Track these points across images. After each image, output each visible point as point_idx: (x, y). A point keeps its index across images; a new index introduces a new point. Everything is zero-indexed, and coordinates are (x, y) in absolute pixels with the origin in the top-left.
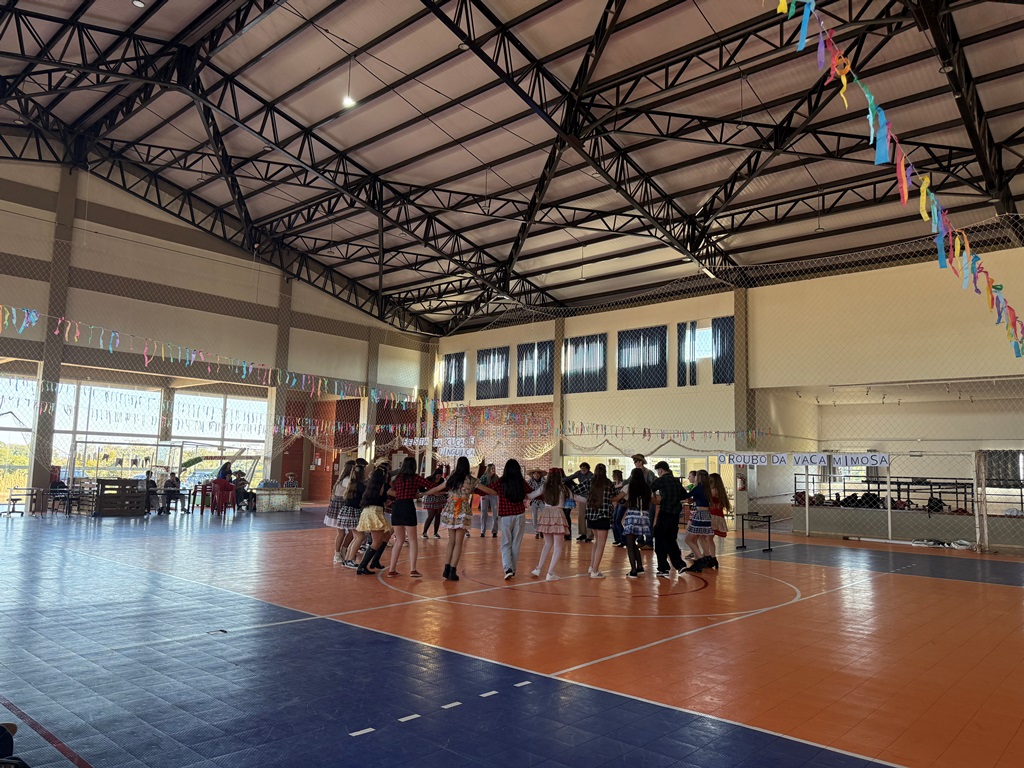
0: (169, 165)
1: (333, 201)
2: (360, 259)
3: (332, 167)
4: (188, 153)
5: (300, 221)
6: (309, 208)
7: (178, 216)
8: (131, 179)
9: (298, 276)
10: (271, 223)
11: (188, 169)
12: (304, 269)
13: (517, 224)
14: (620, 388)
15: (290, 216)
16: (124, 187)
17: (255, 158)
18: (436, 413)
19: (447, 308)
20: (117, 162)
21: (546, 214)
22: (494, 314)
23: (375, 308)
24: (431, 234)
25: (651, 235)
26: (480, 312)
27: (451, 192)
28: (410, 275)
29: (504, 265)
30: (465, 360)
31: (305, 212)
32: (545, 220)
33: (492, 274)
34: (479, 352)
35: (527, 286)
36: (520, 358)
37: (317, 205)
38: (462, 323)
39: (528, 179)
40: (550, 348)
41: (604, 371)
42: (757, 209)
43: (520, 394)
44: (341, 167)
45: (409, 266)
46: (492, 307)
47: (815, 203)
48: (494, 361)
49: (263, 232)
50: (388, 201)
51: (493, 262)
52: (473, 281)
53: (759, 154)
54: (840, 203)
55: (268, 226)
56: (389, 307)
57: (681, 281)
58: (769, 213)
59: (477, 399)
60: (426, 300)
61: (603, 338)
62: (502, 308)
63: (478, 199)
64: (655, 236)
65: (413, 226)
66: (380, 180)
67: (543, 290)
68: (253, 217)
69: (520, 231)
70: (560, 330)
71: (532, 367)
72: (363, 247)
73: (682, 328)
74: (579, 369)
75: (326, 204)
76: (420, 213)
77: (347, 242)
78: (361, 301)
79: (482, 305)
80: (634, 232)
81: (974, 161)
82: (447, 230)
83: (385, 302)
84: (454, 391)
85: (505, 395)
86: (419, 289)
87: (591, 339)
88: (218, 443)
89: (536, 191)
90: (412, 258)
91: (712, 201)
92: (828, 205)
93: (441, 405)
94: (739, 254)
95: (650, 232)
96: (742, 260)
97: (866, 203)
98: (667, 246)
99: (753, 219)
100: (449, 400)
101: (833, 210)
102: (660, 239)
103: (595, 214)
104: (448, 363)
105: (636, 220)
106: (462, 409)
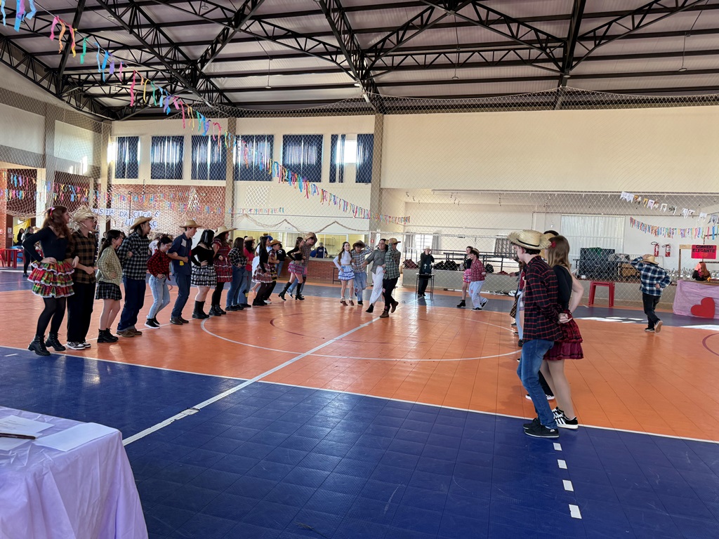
13: (219, 29)
18: (109, 186)
19: (128, 94)
21: (248, 27)
23: (53, 85)
24: (135, 23)
25: (332, 60)
28: (96, 58)
29: (195, 64)
30: (139, 143)
32: (248, 30)
34: (153, 138)
35: (210, 86)
36: (194, 147)
38: (138, 111)
42: (411, 55)
43: (194, 177)
45: (100, 50)
47: (453, 57)
48: (168, 146)
51: (185, 59)
52: (160, 74)
54: (471, 60)
57: (348, 101)
58: (420, 59)
59: (152, 178)
60: (107, 85)
61: (271, 138)
64: (335, 62)
65: (121, 10)
67: (222, 92)
69: (219, 36)
70: (232, 128)
71: (207, 155)
73: (334, 138)
78: (39, 77)
80: (320, 55)
81: (560, 47)
82: (147, 22)
83: (65, 82)
84: (128, 170)
85: (179, 176)
87: (260, 138)
90: (104, 43)
91: (384, 41)
92: (462, 60)
93: (115, 181)
94: (383, 87)
95: (332, 58)
96: (384, 92)
97: (486, 64)
98: (342, 71)
99: (409, 61)
100: (123, 177)
101: (465, 65)
102: (339, 65)
103: (290, 33)
104: (122, 144)
105: (321, 45)
106: (136, 186)
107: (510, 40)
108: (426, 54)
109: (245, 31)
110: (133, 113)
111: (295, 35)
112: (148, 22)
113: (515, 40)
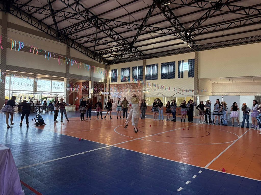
0: (35, 12)
1: (83, 24)
2: (90, 42)
3: (84, 14)
4: (40, 8)
5: (73, 30)
6: (76, 26)
7: (37, 28)
8: (23, 17)
9: (71, 46)
10: (64, 31)
11: (40, 13)
12: (73, 44)
13: (136, 32)
14: (161, 79)
15: (70, 28)
16: (21, 19)
17: (61, 10)
18: (109, 85)
19: (113, 56)
20: (19, 11)
21: (145, 29)
22: (126, 58)
23: (93, 56)
24: (111, 34)
25: (175, 35)
26: (122, 58)
27: (118, 21)
28: (103, 47)
29: (131, 44)
30: (117, 71)
31: (75, 27)
33: (127, 46)
35: (136, 50)
36: (133, 70)
37: (78, 25)
38: (116, 61)
39: (141, 18)
40: (142, 68)
41: (157, 74)
42: (205, 28)
43: (133, 80)
44: (87, 14)
45: (104, 44)
46: (126, 56)
47: (223, 26)
48: (126, 71)
49: (62, 34)
50: (100, 24)
51: (128, 43)
52: (121, 48)
53: (210, 11)
54: (230, 26)
55: (63, 32)
56: (96, 56)
57: (182, 49)
58: (209, 29)
59: (121, 82)
60: (107, 54)
61: (157, 65)
62: (128, 57)
63: (126, 24)
64: (176, 36)
65: (107, 31)
66: (98, 18)
67: (140, 51)
68: (59, 28)
69: (137, 34)
70: (145, 63)
71: (137, 73)
72: (90, 38)
73: (179, 62)
74: (150, 73)
75: (81, 25)
76: (109, 28)
77: (86, 36)
78: (89, 54)
79: (123, 56)
80: (170, 34)
83: (96, 55)
84: (114, 79)
86: (105, 51)
87: (153, 65)
88: (50, 93)
89: (143, 21)
90: (104, 42)
91: (193, 25)
92: (226, 27)
93: (111, 83)
94: (197, 42)
95: (175, 34)
96: (197, 43)
97: (238, 27)
98: (179, 39)
99: (204, 31)
100: (113, 82)
101: (228, 28)
102: (177, 36)
103: (159, 29)
104: (113, 72)
105: (171, 31)
106: (117, 84)
107: (246, 16)
108: (211, 27)
109: (144, 31)
110: (115, 62)
111: (161, 29)
112: (115, 33)
113: (248, 16)
